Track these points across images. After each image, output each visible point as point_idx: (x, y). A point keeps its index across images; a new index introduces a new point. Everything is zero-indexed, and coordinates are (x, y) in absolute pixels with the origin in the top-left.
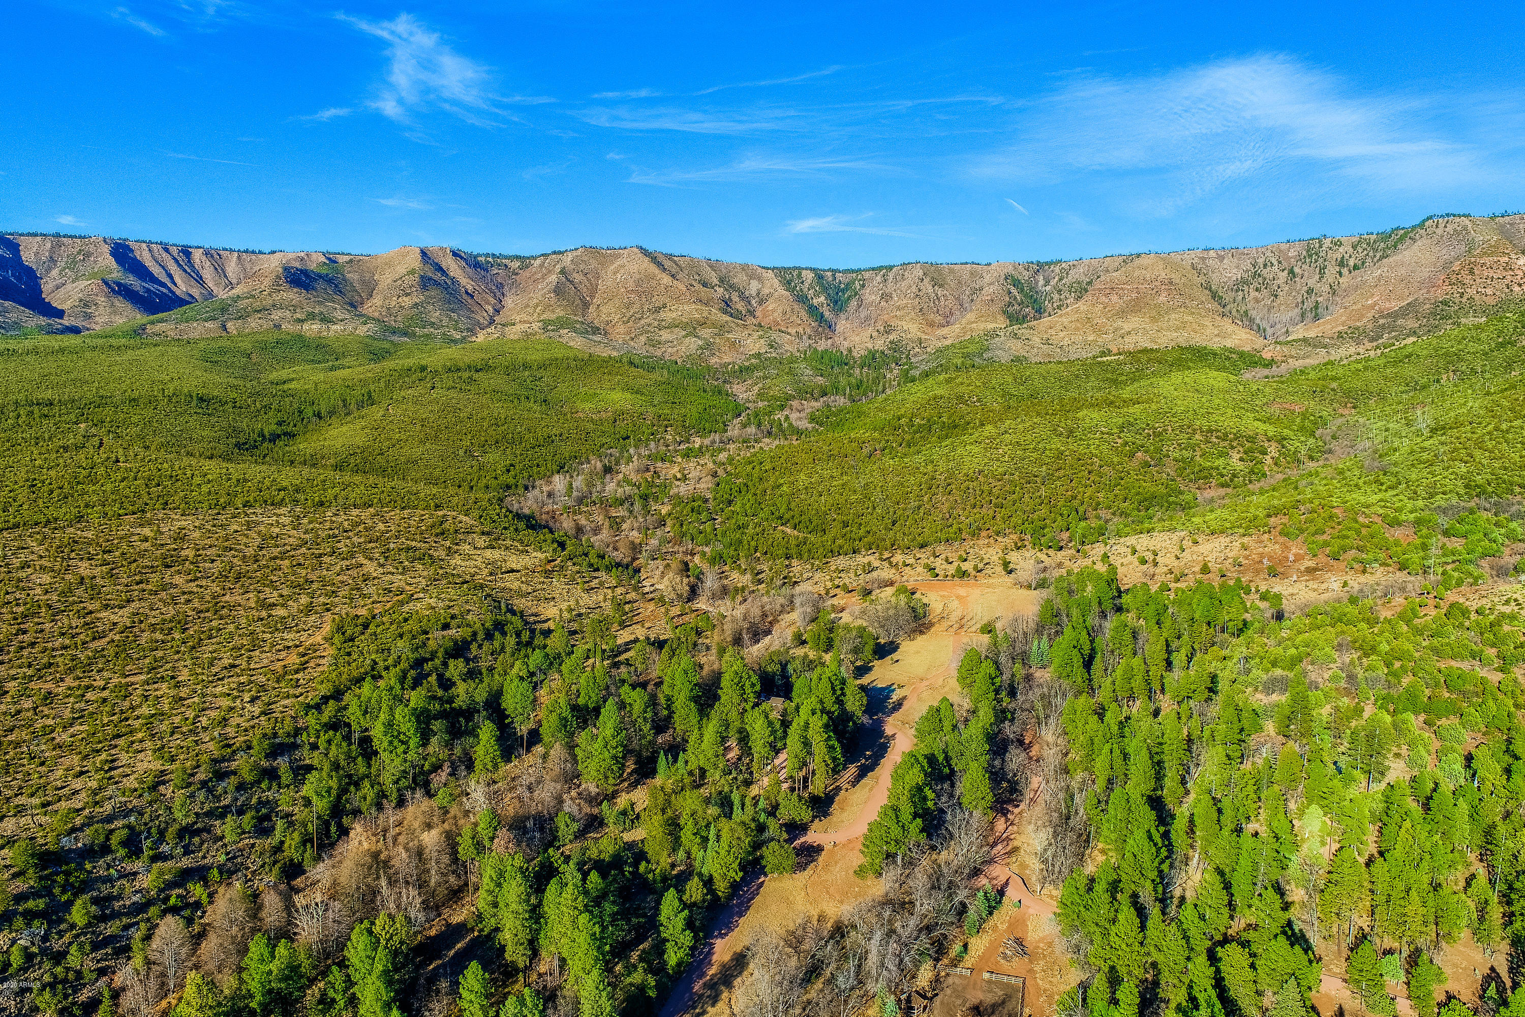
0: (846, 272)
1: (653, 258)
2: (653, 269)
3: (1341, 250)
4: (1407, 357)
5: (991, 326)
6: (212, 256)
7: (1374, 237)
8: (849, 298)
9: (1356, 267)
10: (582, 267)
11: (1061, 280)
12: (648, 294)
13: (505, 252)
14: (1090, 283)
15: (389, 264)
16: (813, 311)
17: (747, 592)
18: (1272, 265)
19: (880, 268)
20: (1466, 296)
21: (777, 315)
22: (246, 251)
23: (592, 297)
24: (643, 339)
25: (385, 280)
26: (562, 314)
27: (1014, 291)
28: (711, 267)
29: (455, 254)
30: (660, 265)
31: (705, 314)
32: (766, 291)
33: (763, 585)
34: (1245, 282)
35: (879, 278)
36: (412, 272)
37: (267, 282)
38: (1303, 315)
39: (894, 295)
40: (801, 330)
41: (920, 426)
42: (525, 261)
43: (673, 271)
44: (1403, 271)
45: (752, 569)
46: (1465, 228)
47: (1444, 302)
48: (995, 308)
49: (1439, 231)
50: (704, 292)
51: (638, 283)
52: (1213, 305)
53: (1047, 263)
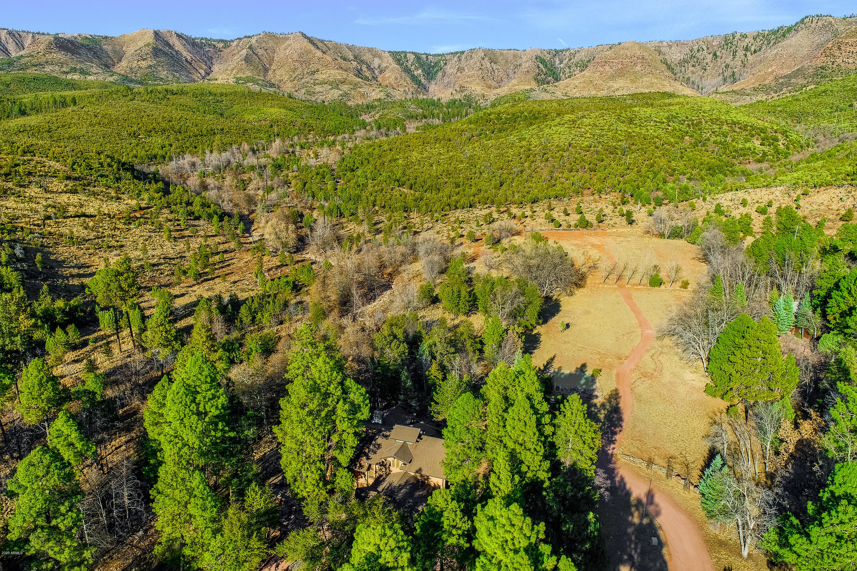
0: (434, 55)
1: (311, 41)
2: (310, 47)
3: (746, 40)
4: (823, 92)
5: (528, 87)
6: (14, 35)
7: (767, 32)
8: (436, 72)
9: (755, 52)
10: (263, 45)
11: (570, 60)
12: (307, 63)
13: (214, 38)
14: (589, 61)
15: (133, 40)
16: (414, 78)
17: (362, 241)
18: (703, 50)
19: (456, 53)
20: (836, 64)
21: (392, 80)
22: (38, 33)
23: (271, 65)
24: (303, 91)
25: (130, 50)
26: (250, 74)
27: (541, 66)
28: (349, 48)
29: (178, 36)
30: (314, 44)
31: (345, 76)
32: (384, 65)
33: (381, 235)
34: (686, 61)
35: (456, 59)
36: (148, 45)
37: (42, 47)
38: (725, 80)
39: (466, 68)
40: (407, 89)
41: (507, 119)
42: (227, 43)
43: (324, 50)
44: (791, 50)
45: (370, 219)
46: (830, 23)
47: (822, 68)
48: (530, 76)
49: (813, 25)
50: (344, 63)
51: (300, 56)
52: (668, 73)
53: (561, 51)
